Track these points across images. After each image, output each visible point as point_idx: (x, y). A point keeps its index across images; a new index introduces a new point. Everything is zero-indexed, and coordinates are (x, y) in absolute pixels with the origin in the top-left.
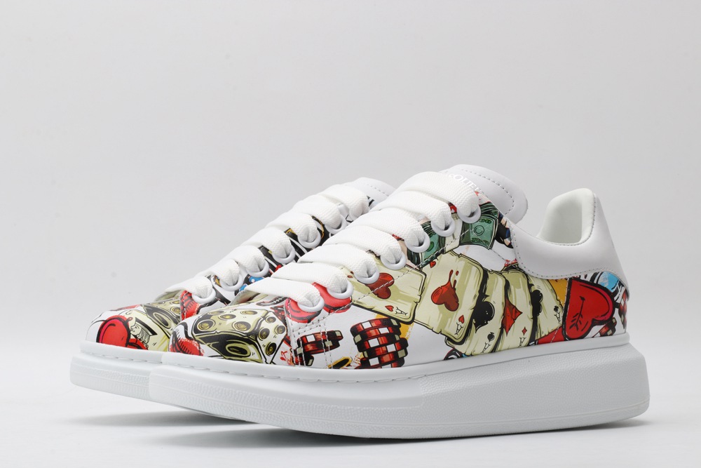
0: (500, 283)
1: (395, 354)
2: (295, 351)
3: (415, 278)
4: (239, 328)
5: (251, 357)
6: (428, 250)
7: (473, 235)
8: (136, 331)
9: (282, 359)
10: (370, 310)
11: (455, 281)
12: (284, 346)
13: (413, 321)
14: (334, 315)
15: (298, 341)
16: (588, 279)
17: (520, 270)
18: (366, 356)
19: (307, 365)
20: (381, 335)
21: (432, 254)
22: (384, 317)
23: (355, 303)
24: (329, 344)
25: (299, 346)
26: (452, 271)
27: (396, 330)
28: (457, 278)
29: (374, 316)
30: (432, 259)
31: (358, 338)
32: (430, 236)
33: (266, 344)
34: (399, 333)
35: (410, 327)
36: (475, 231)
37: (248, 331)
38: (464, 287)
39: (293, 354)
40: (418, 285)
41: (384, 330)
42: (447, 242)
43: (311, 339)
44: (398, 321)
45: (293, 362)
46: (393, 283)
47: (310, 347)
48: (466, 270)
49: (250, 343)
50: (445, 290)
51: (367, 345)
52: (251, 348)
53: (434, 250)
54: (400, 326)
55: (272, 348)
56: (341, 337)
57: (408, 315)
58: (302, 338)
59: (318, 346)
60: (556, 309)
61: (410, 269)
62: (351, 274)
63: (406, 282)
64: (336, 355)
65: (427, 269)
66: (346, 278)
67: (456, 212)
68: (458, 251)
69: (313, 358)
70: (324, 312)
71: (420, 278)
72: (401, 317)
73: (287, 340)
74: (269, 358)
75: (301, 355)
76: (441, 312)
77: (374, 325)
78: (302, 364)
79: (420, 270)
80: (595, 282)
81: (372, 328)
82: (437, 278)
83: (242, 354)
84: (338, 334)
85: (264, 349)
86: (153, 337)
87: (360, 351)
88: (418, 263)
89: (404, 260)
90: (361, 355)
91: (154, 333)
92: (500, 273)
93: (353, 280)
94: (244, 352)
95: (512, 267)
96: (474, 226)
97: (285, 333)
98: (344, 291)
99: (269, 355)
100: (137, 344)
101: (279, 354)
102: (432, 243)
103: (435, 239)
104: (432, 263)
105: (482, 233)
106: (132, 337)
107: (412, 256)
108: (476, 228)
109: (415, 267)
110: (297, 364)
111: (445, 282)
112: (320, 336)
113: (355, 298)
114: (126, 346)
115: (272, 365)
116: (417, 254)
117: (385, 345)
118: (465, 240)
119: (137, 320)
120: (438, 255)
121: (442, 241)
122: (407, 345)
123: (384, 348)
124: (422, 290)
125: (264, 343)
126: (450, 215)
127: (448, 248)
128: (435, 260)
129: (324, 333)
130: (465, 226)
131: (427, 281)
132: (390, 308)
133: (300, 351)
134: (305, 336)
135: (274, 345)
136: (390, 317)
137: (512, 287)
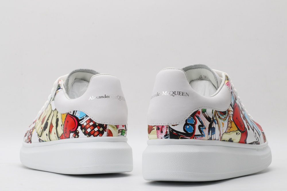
16: (72, 114)
48: (49, 110)
50: (45, 117)
54: (34, 129)
60: (61, 125)
68: (51, 103)
76: (40, 125)
80: (74, 115)
92: (54, 111)
137: (54, 116)
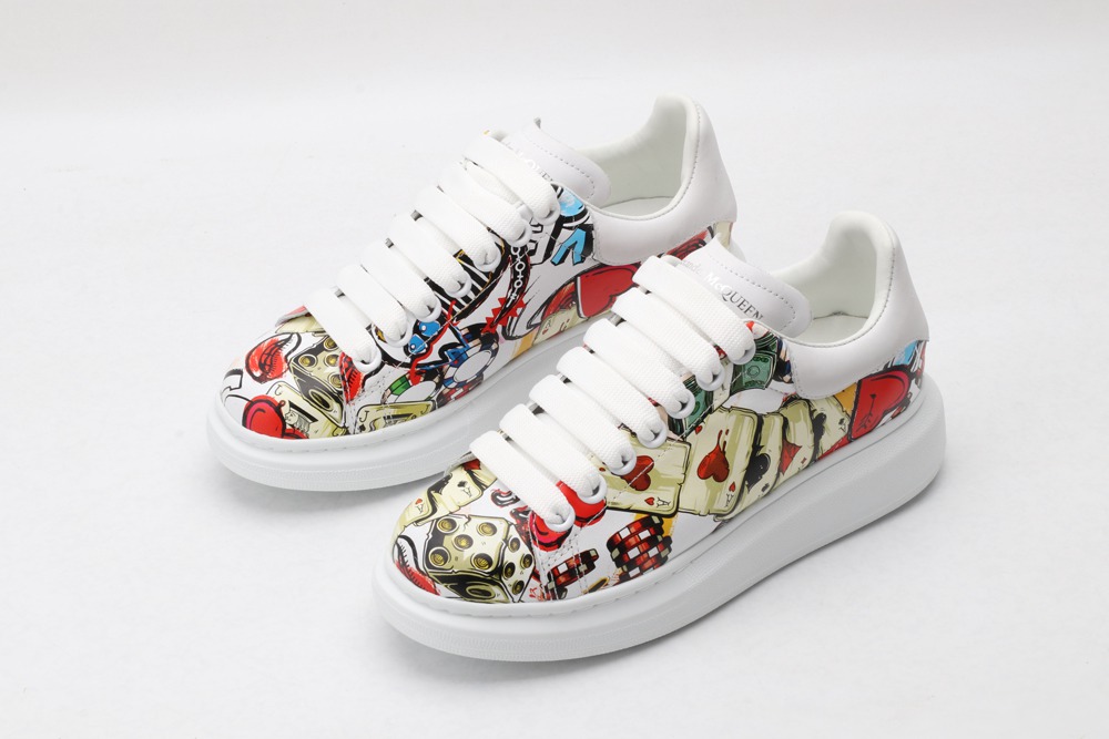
0: (778, 422)
1: (658, 557)
2: (546, 587)
3: (677, 452)
4: (479, 566)
5: (496, 598)
6: (693, 413)
7: (746, 378)
8: (292, 419)
9: (531, 596)
10: (628, 510)
11: (725, 443)
12: (533, 581)
13: (677, 511)
14: (587, 528)
15: (549, 575)
16: (881, 369)
17: (801, 399)
18: (626, 569)
19: (560, 598)
20: (641, 542)
21: (697, 417)
22: (644, 516)
23: (610, 505)
24: (583, 568)
25: (550, 581)
26: (721, 432)
27: (658, 529)
28: (727, 438)
29: (632, 517)
30: (699, 422)
31: (616, 552)
32: (695, 395)
33: (512, 584)
34: (662, 532)
35: (673, 519)
36: (748, 373)
37: (490, 570)
38: (735, 446)
39: (544, 591)
40: (681, 461)
41: (645, 534)
42: (715, 397)
43: (563, 568)
44: (660, 516)
45: (543, 598)
46: (653, 466)
47: (562, 579)
48: (739, 423)
49: (494, 583)
50: (714, 457)
51: (626, 558)
52: (495, 590)
53: (700, 411)
54: (662, 522)
55: (520, 586)
56: (597, 557)
57: (671, 505)
58: (552, 570)
59: (572, 575)
60: (841, 422)
61: (672, 443)
62: (603, 466)
63: (668, 461)
64: (591, 578)
65: (692, 437)
66: (598, 471)
67: (726, 356)
68: (727, 405)
69: (566, 590)
70: (576, 528)
71: (683, 451)
72: (664, 510)
73: (535, 575)
74: (516, 598)
75: (552, 590)
76: (709, 487)
77: (633, 530)
78: (554, 599)
79: (684, 442)
80: (890, 366)
81: (632, 535)
82: (703, 445)
83: (486, 596)
84: (593, 554)
85: (510, 589)
86: (313, 425)
87: (618, 567)
88: (682, 431)
89: (665, 432)
90: (619, 571)
91: (314, 420)
92: (777, 413)
93: (607, 473)
94: (487, 594)
95: (790, 400)
96: (747, 367)
97: (533, 565)
98: (596, 491)
99: (516, 594)
100: (295, 434)
101: (527, 592)
102: (697, 403)
103: (701, 396)
104: (697, 428)
105: (757, 374)
106: (288, 427)
107: (675, 425)
108: (749, 370)
109: (678, 438)
110: (549, 599)
111: (712, 447)
112: (573, 563)
113: (610, 501)
114: (282, 437)
115: (520, 604)
116: (680, 421)
117: (646, 551)
118: (736, 388)
119: (292, 405)
120: (705, 416)
121: (709, 396)
122: (671, 542)
123: (645, 555)
124: (687, 466)
125: (509, 582)
126: (719, 361)
127: (716, 404)
128: (702, 424)
129: (577, 556)
130: (737, 369)
131: (692, 452)
132: (650, 501)
133: (552, 585)
134: (556, 567)
135: (521, 583)
136: (651, 514)
137: (791, 424)
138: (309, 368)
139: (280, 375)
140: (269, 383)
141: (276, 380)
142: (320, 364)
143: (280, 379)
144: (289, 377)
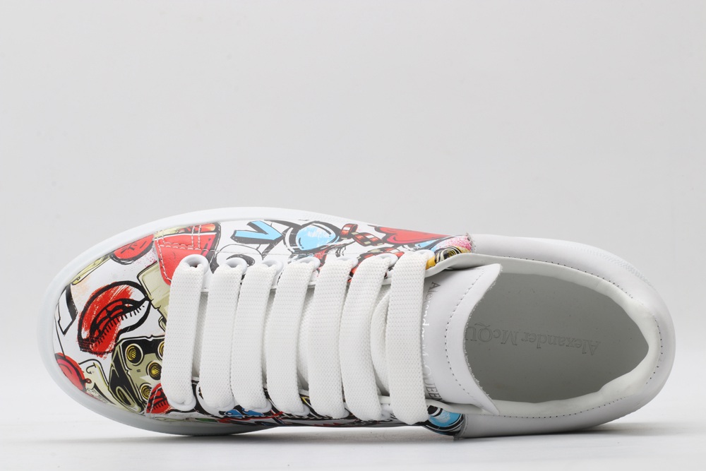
138: (130, 364)
139: (101, 354)
140: (88, 355)
141: (94, 356)
142: (143, 367)
143: (98, 358)
144: (107, 361)
